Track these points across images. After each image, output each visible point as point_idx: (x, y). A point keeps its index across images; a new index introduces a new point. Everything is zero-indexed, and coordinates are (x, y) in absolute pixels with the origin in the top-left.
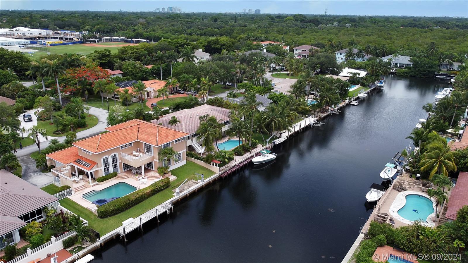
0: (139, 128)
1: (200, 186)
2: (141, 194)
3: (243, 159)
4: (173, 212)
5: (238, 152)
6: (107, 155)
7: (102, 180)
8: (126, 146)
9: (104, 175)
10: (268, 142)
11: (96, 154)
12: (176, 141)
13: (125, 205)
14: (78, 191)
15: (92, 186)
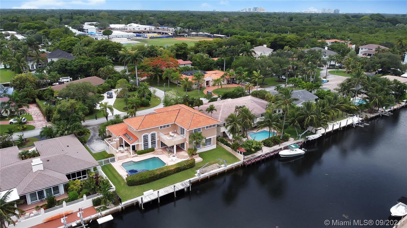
0: (179, 112)
1: (221, 171)
2: (166, 170)
3: (270, 150)
4: (190, 190)
5: (267, 143)
6: (148, 133)
7: (141, 153)
8: (164, 126)
9: (143, 149)
10: (300, 137)
11: (137, 131)
12: (207, 127)
13: (150, 178)
14: (120, 160)
15: (132, 157)
